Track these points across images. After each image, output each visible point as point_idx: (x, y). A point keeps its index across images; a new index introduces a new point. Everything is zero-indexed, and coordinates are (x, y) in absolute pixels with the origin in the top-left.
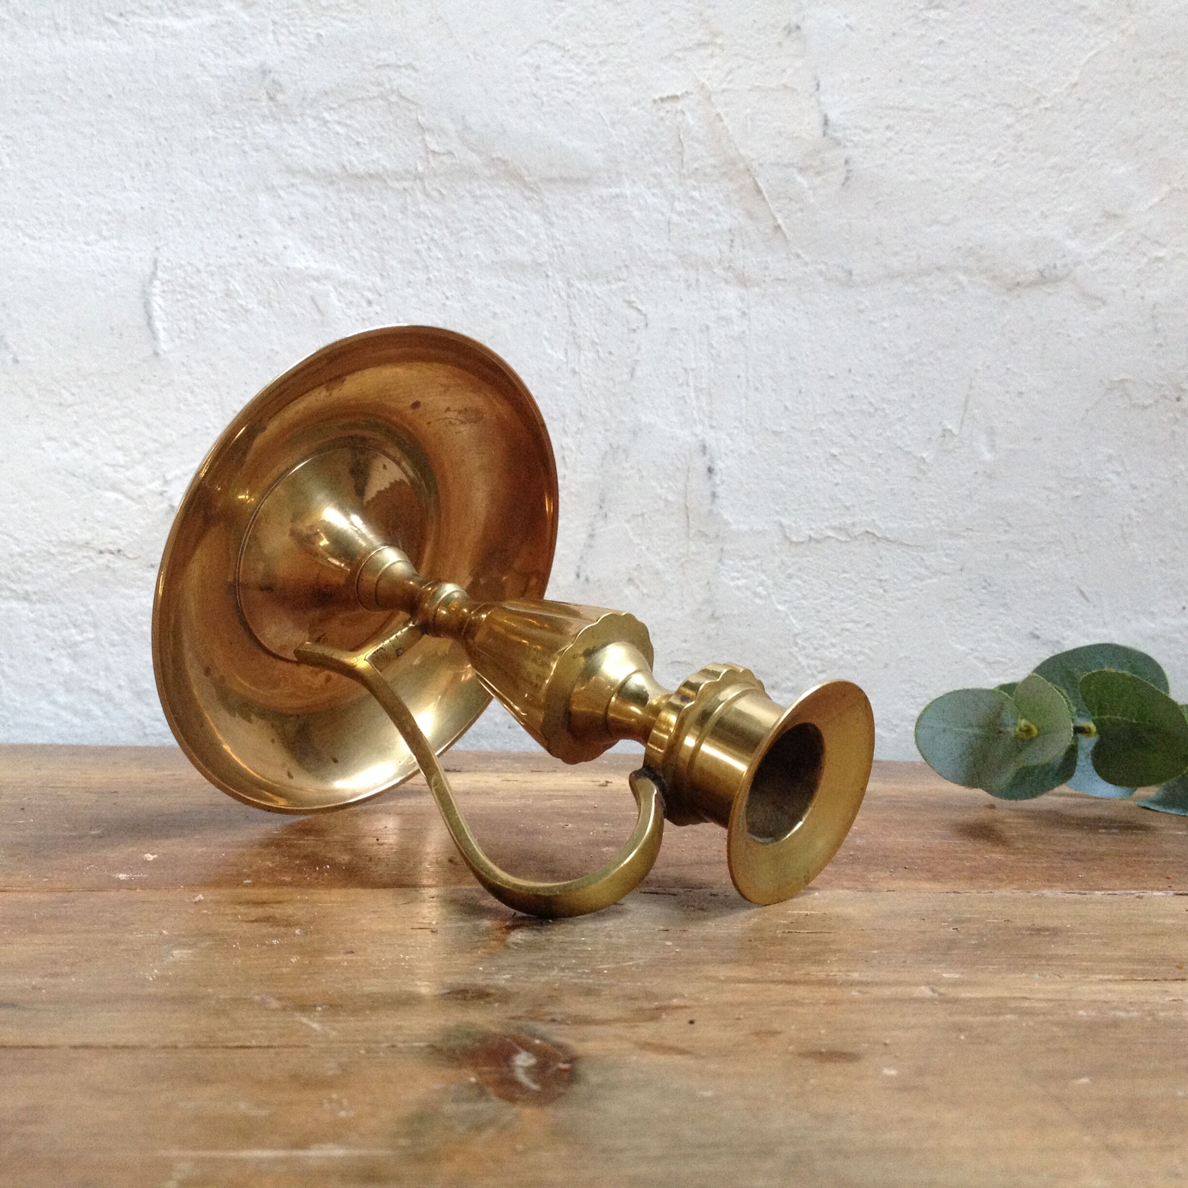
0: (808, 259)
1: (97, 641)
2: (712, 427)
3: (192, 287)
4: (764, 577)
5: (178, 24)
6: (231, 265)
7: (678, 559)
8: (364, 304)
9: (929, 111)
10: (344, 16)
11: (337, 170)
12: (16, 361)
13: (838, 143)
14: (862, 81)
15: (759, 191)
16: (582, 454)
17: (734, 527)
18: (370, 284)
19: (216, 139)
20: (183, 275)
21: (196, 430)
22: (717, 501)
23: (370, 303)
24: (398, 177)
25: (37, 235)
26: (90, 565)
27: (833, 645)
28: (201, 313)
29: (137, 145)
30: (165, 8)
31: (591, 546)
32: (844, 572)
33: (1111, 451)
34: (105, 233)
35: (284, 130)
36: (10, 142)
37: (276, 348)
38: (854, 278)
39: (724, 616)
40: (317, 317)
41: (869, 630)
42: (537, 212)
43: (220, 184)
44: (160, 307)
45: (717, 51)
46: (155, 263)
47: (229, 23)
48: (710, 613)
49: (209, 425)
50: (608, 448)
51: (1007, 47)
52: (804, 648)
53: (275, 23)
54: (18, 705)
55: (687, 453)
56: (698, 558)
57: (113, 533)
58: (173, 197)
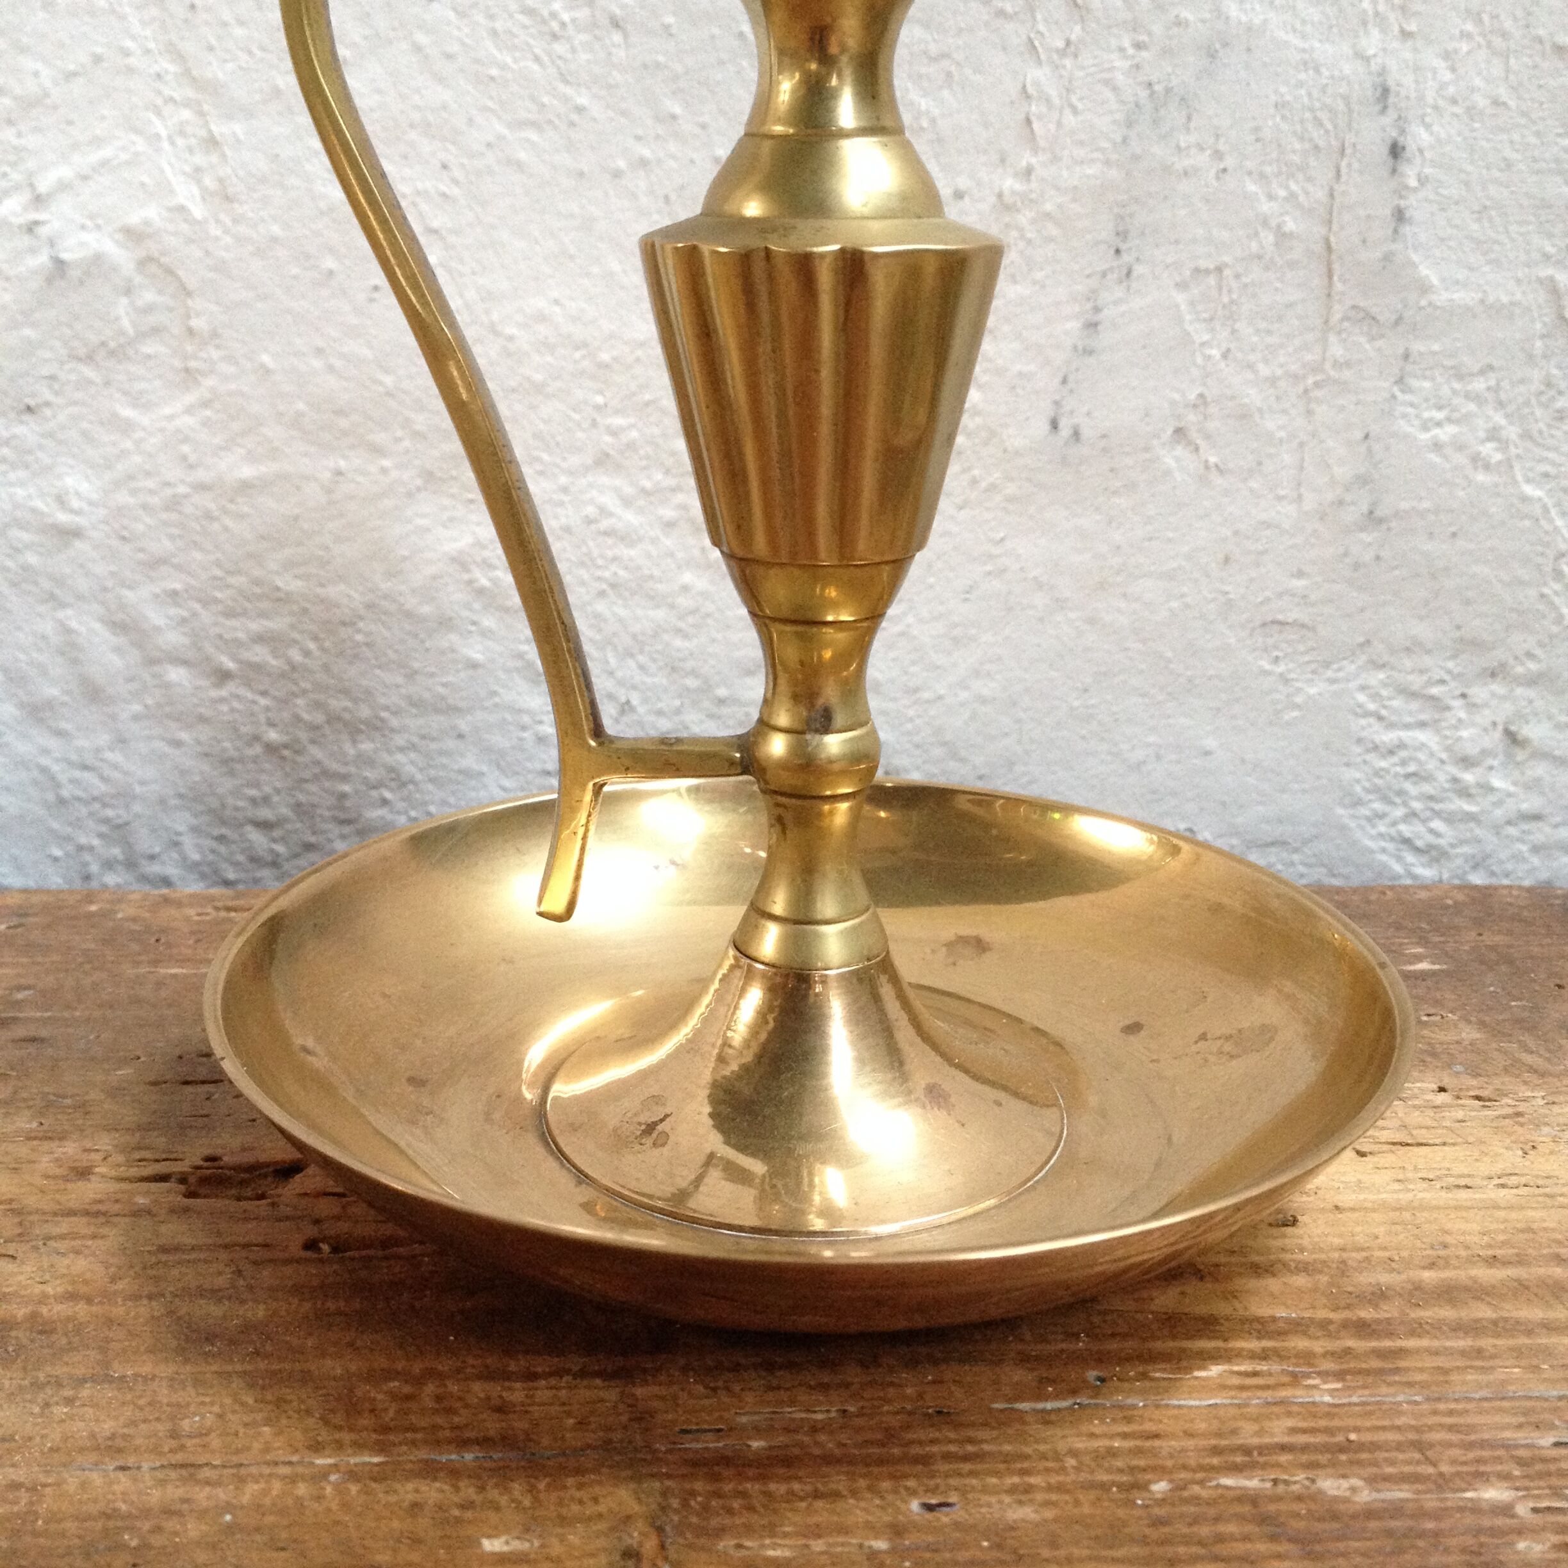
2: (1406, 35)
4: (1499, 419)
7: (1296, 378)
16: (1075, 111)
17: (1441, 297)
21: (97, 59)
22: (1406, 229)
31: (1089, 352)
39: (1396, 514)
48: (1365, 508)
49: (129, 44)
50: (1143, 94)
55: (1341, 106)
56: (1347, 374)
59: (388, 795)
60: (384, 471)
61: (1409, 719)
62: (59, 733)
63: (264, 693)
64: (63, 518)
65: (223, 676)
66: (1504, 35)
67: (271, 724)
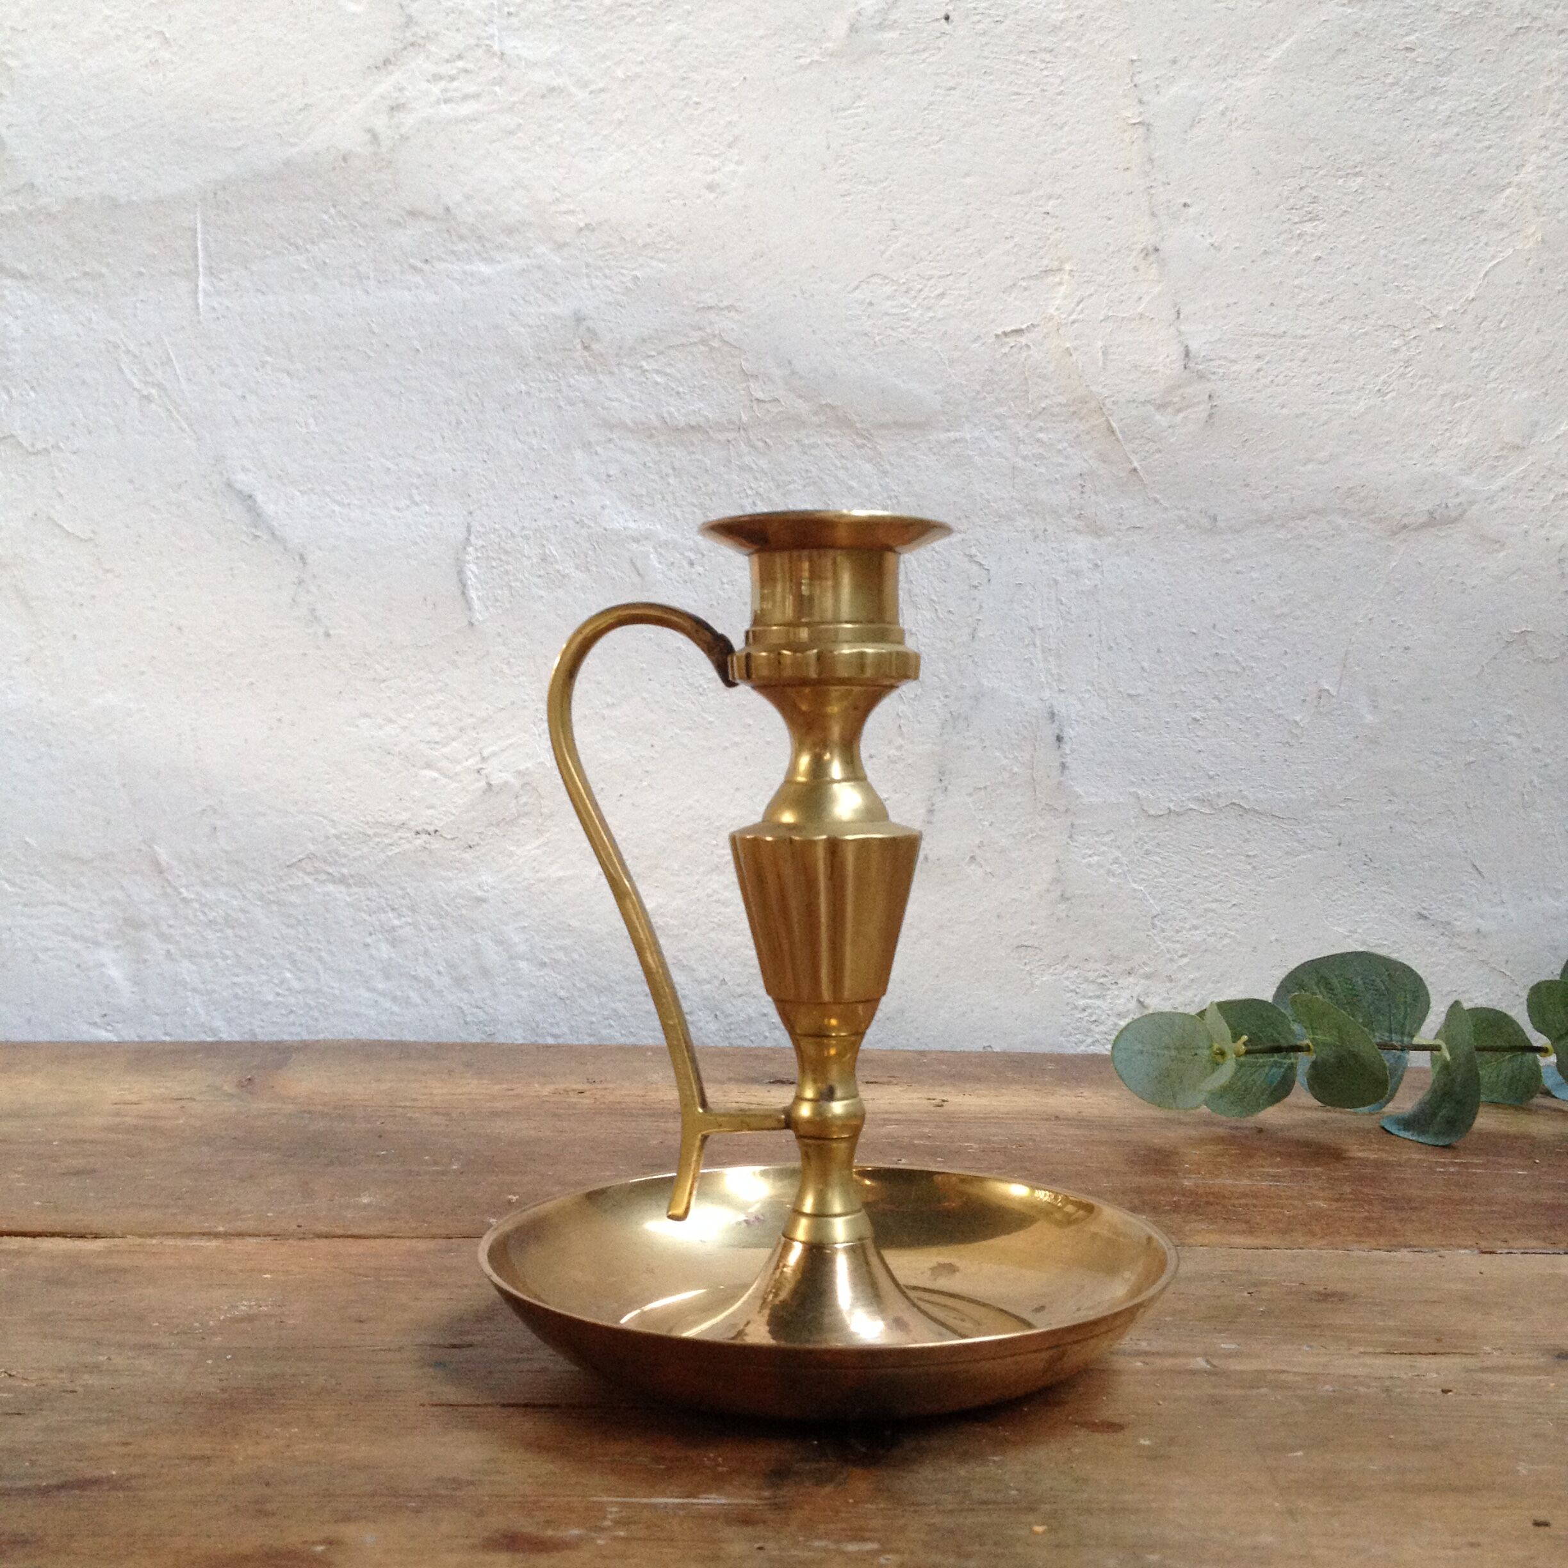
0: (1166, 504)
1: (414, 925)
2: (1061, 691)
3: (506, 552)
4: (1118, 854)
5: (484, 269)
6: (546, 528)
7: (1023, 835)
8: (685, 563)
9: (1304, 337)
10: (661, 255)
11: (657, 423)
12: (327, 635)
13: (1201, 376)
14: (1228, 305)
15: (1113, 432)
16: (920, 722)
17: (1085, 800)
18: (691, 543)
19: (528, 393)
20: (497, 540)
22: (1066, 772)
23: (691, 564)
24: (721, 428)
25: (346, 501)
26: (406, 847)
27: (1196, 928)
28: (517, 580)
29: (447, 402)
30: (473, 253)
31: (930, 822)
32: (1208, 847)
33: (1510, 712)
34: (417, 498)
35: (600, 382)
36: (314, 402)
38: (1219, 524)
39: (1075, 896)
40: (636, 579)
41: (1234, 910)
42: (870, 461)
43: (534, 442)
44: (476, 576)
45: (1066, 277)
46: (469, 528)
47: (540, 267)
48: (1059, 894)
50: (948, 716)
51: (1394, 261)
52: (1163, 930)
53: (588, 266)
54: (337, 992)
55: (1034, 721)
56: (1046, 834)
57: (430, 812)
58: (486, 457)
59: (612, 1023)
61: (1091, 994)
62: (467, 991)
63: (560, 974)
64: (479, 893)
65: (543, 965)
66: (1105, 691)
67: (562, 988)
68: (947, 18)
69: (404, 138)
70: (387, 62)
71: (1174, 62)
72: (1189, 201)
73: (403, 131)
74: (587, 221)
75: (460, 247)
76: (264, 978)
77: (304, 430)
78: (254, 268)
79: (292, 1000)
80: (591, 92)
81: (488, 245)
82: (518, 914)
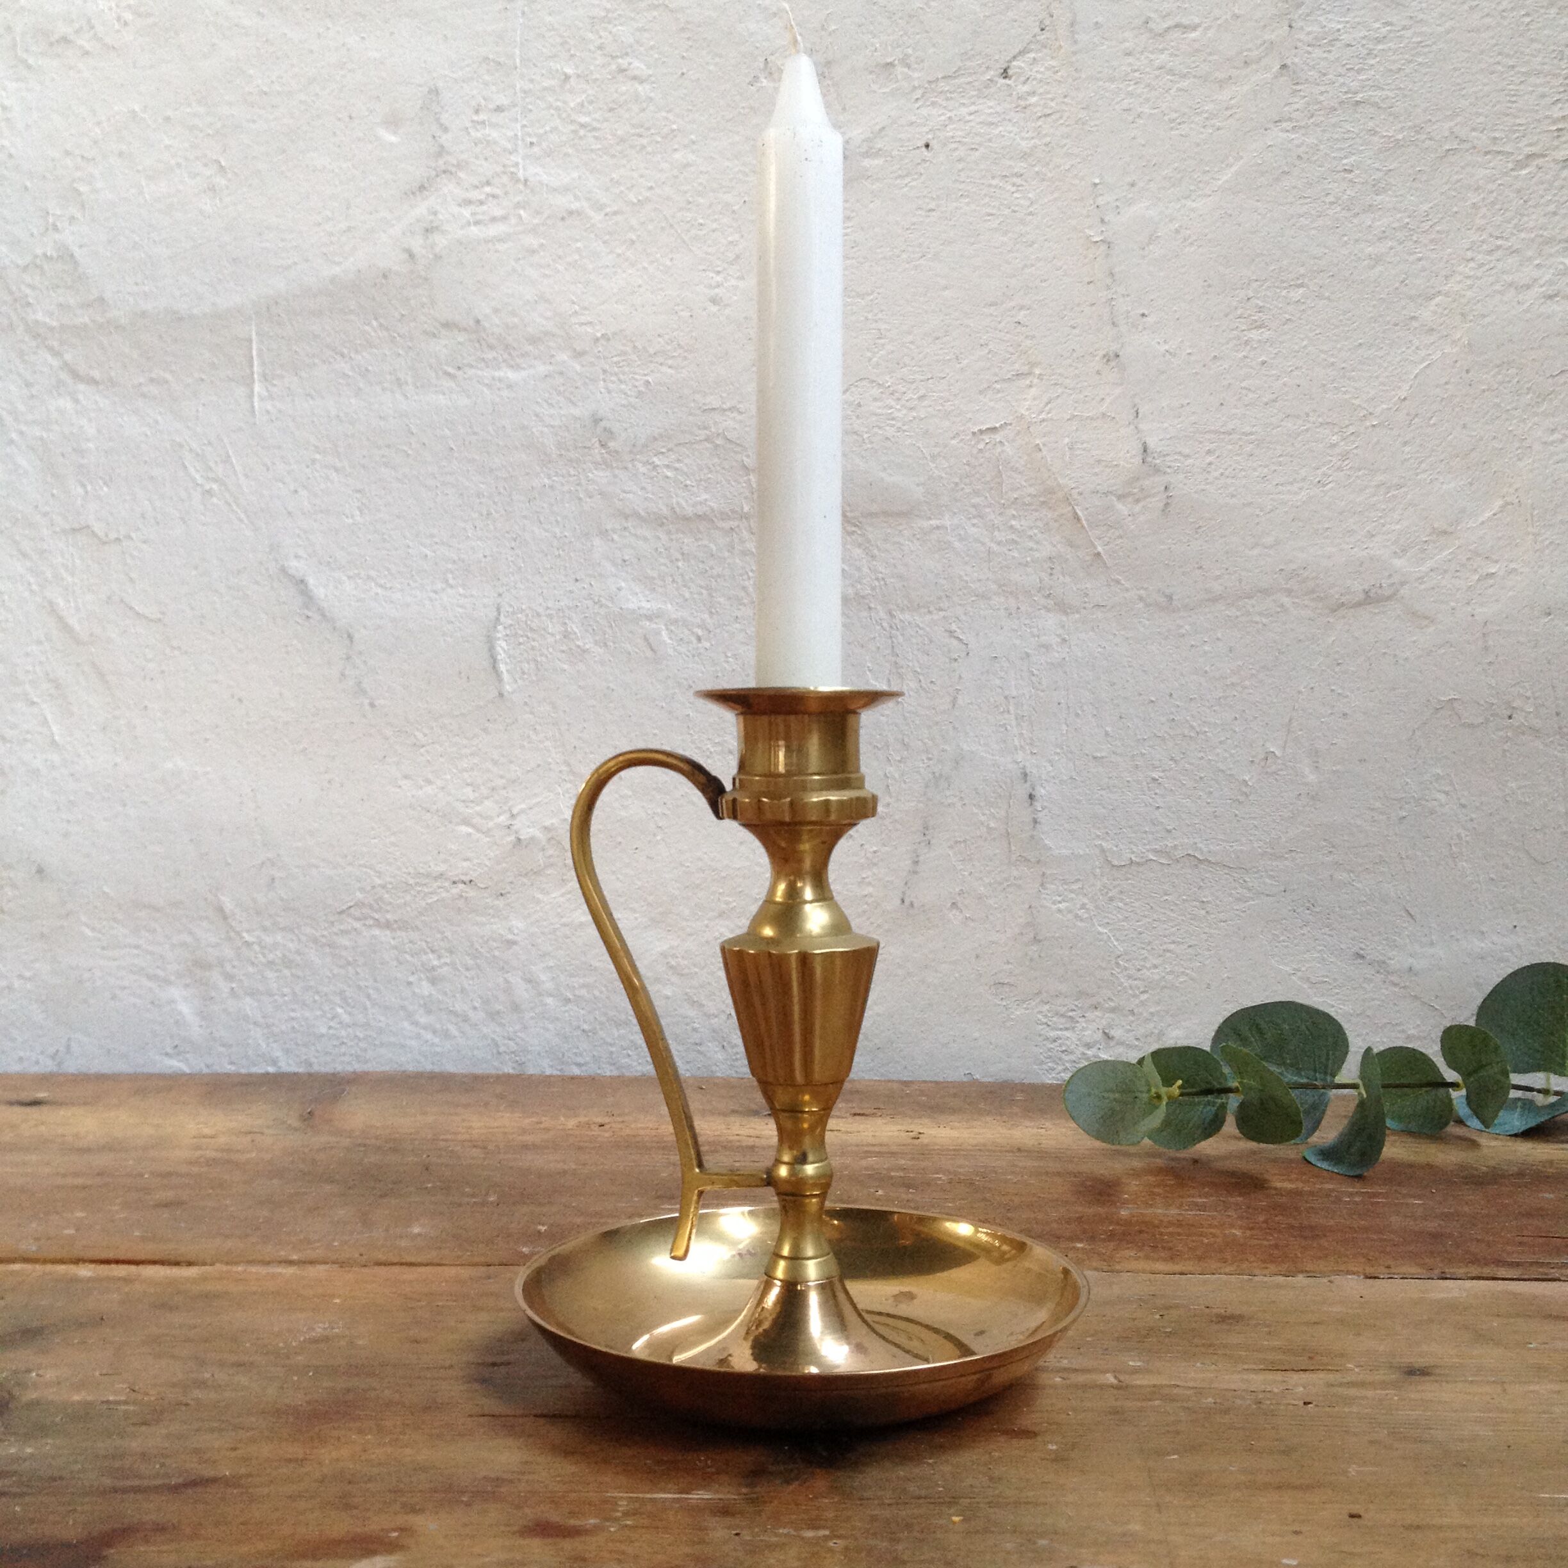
0: (1127, 585)
1: (453, 965)
2: (1032, 754)
3: (532, 629)
4: (1085, 901)
5: (511, 375)
6: (569, 608)
7: (1000, 884)
8: (693, 639)
9: (1251, 434)
10: (670, 362)
11: (665, 511)
12: (372, 705)
13: (1157, 470)
14: (1182, 406)
15: (1078, 519)
16: (905, 782)
17: (1055, 852)
18: (698, 620)
19: (551, 487)
20: (524, 619)
22: (1038, 826)
23: (699, 639)
24: (724, 516)
25: (388, 585)
26: (444, 895)
27: (1155, 967)
28: (541, 655)
29: (479, 495)
30: (501, 360)
31: (915, 872)
32: (1166, 894)
33: (1439, 771)
34: (451, 581)
35: (615, 476)
36: (358, 495)
37: (612, 685)
38: (1174, 603)
39: (1045, 939)
40: (649, 653)
41: (1190, 950)
42: (860, 546)
43: (557, 530)
44: (505, 651)
45: (1036, 381)
46: (498, 610)
47: (561, 373)
48: (1032, 936)
50: (931, 776)
51: (1333, 364)
52: (1126, 969)
53: (605, 371)
54: (383, 1026)
55: (1008, 780)
56: (1020, 882)
57: (465, 864)
58: (513, 544)
60: (636, 919)
61: (1061, 1026)
62: (500, 1024)
63: (583, 1009)
64: (510, 937)
65: (568, 1001)
66: (1073, 753)
67: (585, 1022)
68: (927, 146)
69: (438, 257)
70: (422, 188)
71: (1133, 185)
72: (1146, 313)
73: (437, 250)
74: (603, 332)
75: (490, 355)
76: (319, 1013)
77: (350, 521)
78: (303, 374)
79: (343, 1033)
80: (606, 215)
81: (514, 354)
82: (544, 955)
